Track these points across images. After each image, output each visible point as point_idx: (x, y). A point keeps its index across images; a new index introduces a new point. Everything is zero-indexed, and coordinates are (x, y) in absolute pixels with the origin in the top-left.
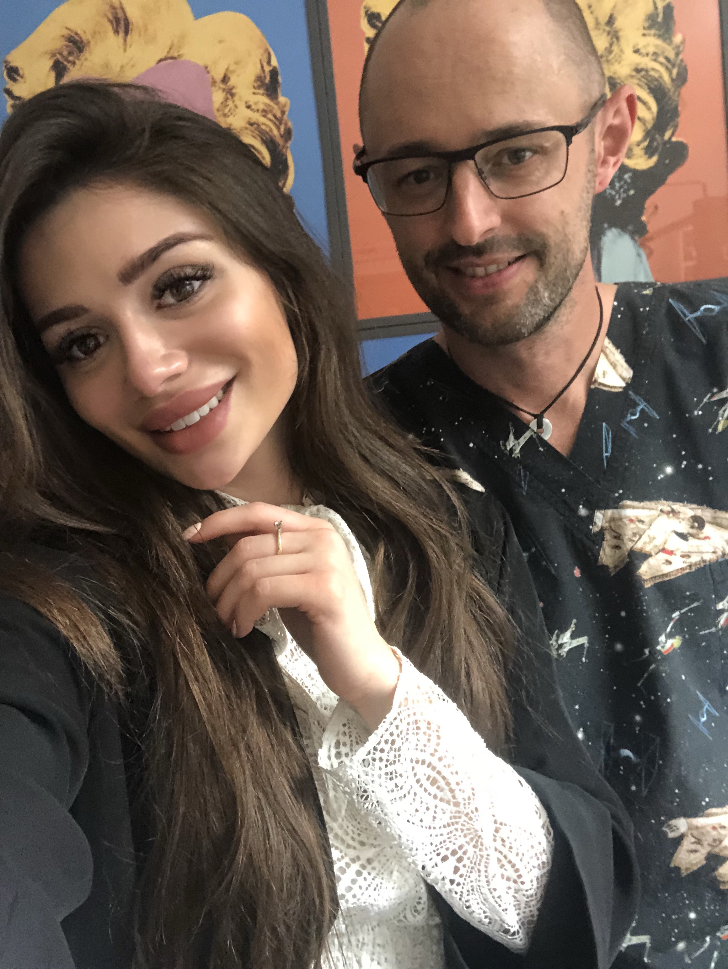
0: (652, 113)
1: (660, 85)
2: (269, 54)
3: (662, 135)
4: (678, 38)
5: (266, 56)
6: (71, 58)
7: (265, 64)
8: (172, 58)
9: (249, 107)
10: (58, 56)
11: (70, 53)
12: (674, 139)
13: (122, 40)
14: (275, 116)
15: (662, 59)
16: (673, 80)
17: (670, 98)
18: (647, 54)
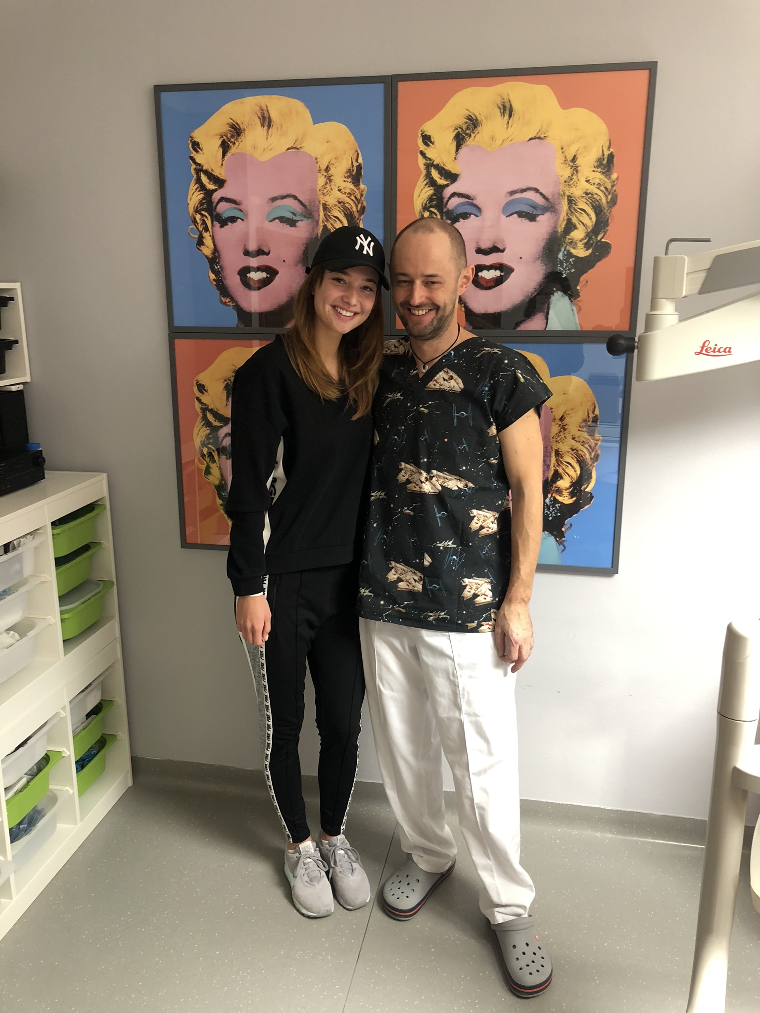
0: (592, 222)
1: (599, 204)
2: (358, 154)
3: (597, 237)
4: (614, 176)
5: (356, 155)
6: (232, 140)
7: (354, 161)
8: (296, 148)
9: (339, 190)
10: (225, 138)
11: (232, 136)
12: (603, 240)
13: (266, 132)
14: (356, 198)
15: (602, 188)
16: (608, 203)
17: (604, 214)
18: (594, 184)
